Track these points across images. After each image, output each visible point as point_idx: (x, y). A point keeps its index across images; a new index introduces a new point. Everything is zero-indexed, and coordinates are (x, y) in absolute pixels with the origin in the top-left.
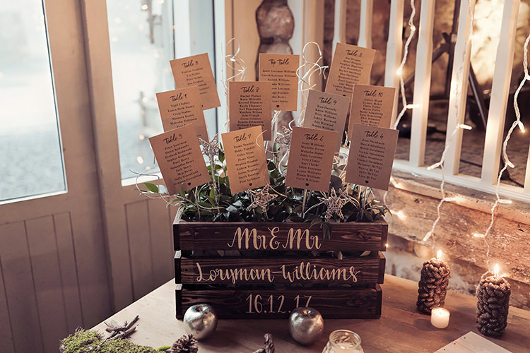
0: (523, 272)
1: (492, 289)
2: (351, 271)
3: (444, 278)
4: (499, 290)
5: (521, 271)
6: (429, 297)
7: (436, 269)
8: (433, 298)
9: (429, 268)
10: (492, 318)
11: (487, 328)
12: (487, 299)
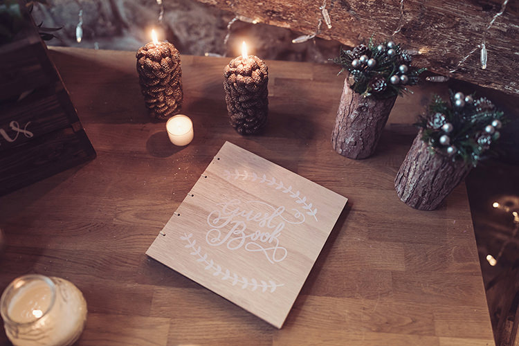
0: (281, 15)
1: (242, 85)
2: (14, 128)
3: (172, 73)
4: (253, 84)
5: (279, 13)
6: (158, 102)
7: (157, 65)
8: (164, 101)
9: (145, 64)
10: (248, 117)
11: (244, 128)
12: (238, 98)
